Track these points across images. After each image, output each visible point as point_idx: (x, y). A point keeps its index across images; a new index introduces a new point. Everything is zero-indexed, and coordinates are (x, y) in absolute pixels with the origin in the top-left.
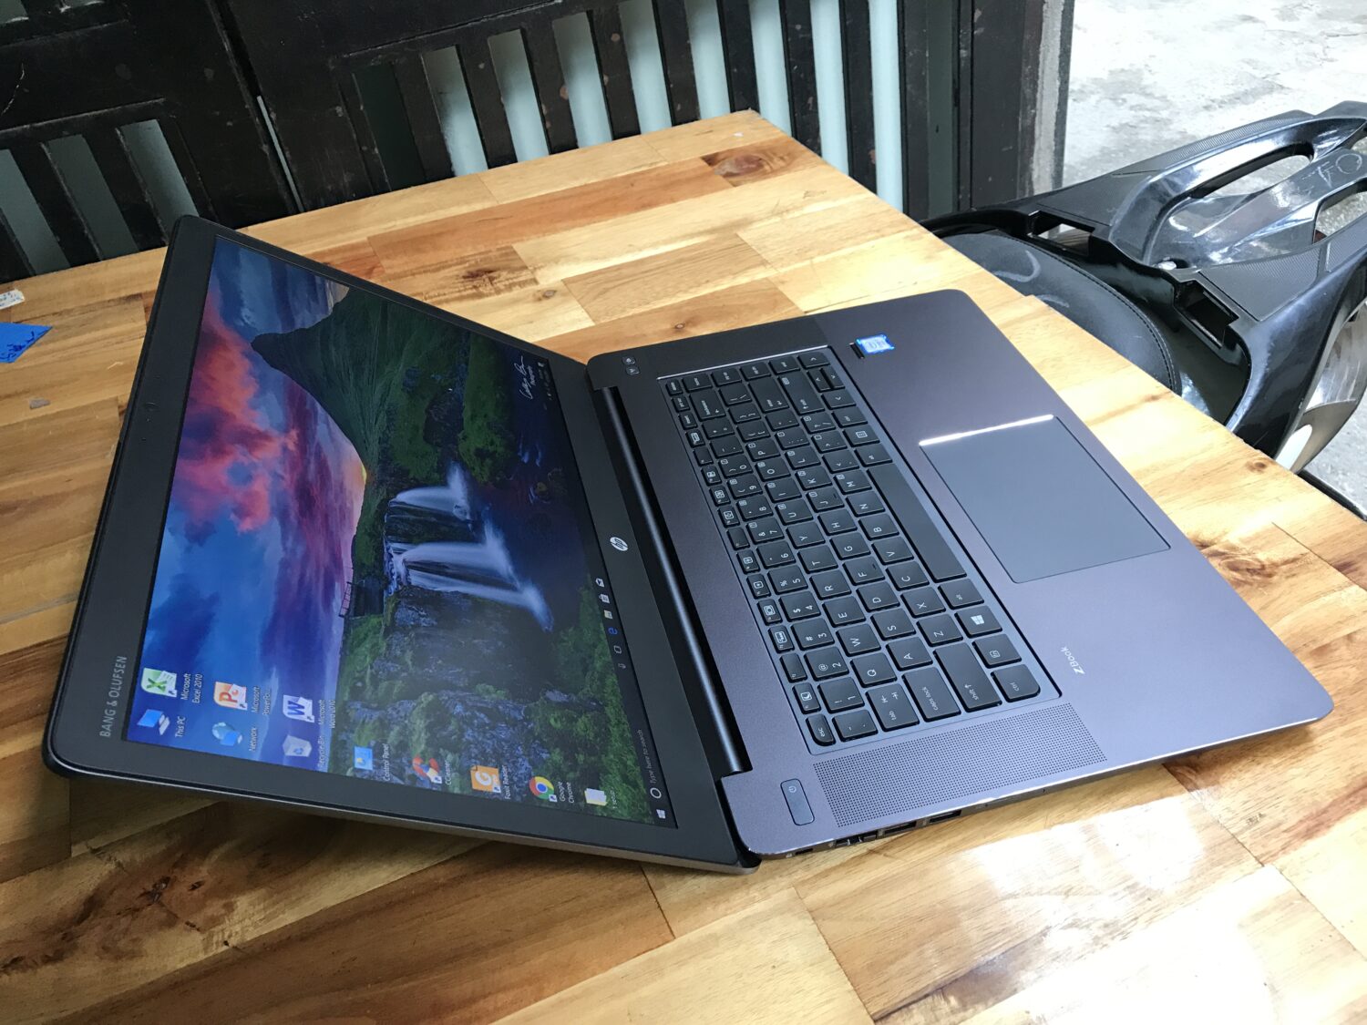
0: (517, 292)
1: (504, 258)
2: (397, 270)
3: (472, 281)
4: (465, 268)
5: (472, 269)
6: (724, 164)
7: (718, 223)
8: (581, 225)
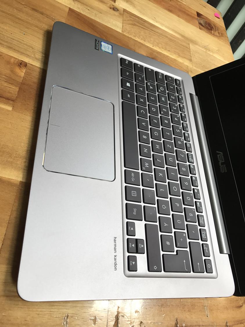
6: (201, 19)
7: (186, 35)
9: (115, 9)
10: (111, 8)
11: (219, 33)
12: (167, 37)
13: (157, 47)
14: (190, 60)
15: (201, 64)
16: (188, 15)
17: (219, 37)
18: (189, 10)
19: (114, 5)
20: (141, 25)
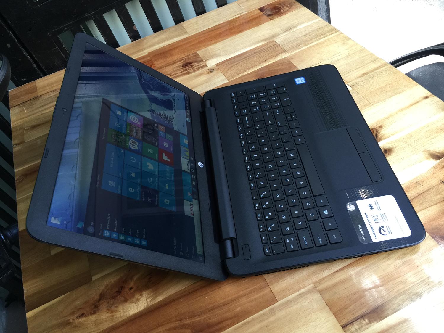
0: (201, 71)
1: (195, 57)
2: (160, 65)
3: (185, 68)
4: (182, 63)
5: (184, 63)
6: (266, 11)
7: (267, 36)
8: (219, 42)
9: (211, 71)
10: (209, 73)
11: (287, 6)
12: (256, 53)
13: (256, 67)
14: (285, 51)
15: (294, 46)
17: (290, 9)
19: (208, 69)
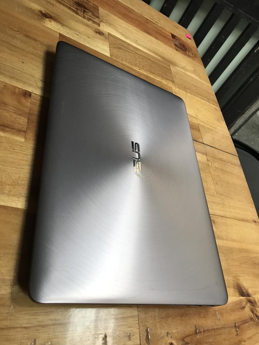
16: (165, 37)
18: (165, 32)
20: (126, 48)
